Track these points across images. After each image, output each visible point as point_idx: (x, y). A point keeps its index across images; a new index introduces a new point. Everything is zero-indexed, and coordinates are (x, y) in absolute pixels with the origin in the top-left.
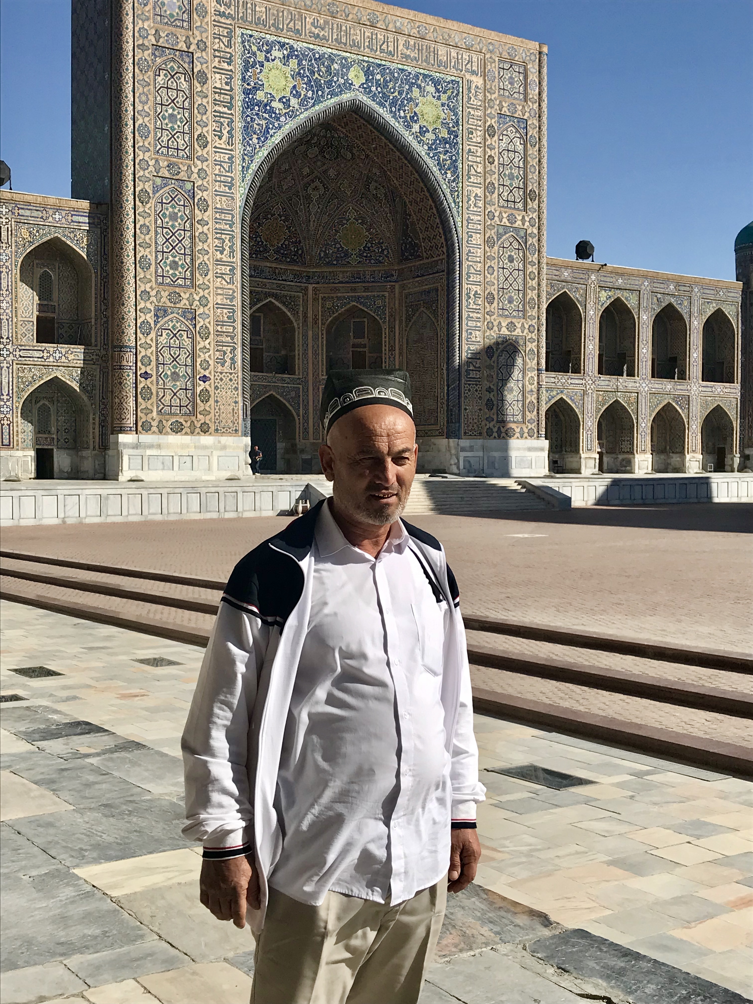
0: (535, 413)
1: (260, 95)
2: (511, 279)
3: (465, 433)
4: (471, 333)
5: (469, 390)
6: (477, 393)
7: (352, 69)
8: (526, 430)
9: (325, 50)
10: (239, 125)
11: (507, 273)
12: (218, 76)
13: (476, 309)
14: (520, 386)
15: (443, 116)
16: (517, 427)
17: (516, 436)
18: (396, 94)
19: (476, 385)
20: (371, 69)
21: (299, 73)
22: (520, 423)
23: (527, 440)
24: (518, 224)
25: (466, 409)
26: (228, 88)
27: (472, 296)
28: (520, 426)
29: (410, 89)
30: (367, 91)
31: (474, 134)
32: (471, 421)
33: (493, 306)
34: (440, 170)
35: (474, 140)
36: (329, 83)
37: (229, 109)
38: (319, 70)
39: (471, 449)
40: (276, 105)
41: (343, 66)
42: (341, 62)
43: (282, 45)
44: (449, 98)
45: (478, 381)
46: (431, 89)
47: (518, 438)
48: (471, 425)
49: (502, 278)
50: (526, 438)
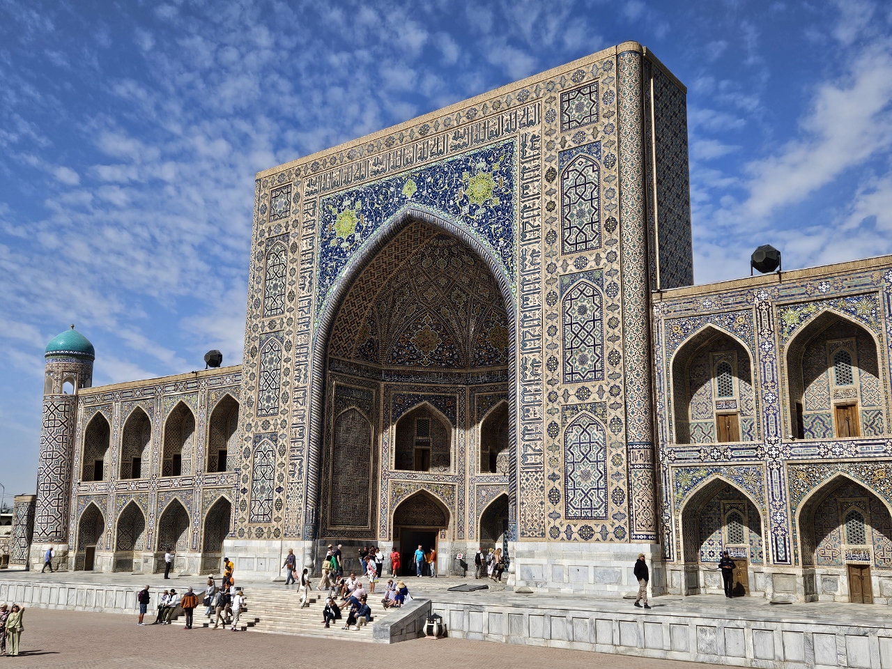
0: (625, 504)
1: (333, 243)
2: (583, 334)
3: (523, 534)
4: (528, 411)
5: (527, 480)
6: (537, 483)
7: (405, 186)
8: (610, 529)
9: (383, 180)
10: (317, 272)
11: (576, 328)
12: (305, 241)
13: (534, 381)
14: (601, 468)
15: (495, 184)
16: (597, 525)
17: (594, 538)
18: (446, 187)
19: (537, 472)
20: (423, 175)
21: (362, 210)
22: (602, 518)
23: (613, 545)
24: (591, 264)
25: (523, 503)
26: (311, 247)
27: (529, 366)
28: (601, 522)
29: (460, 176)
30: (418, 197)
31: (531, 188)
32: (530, 518)
33: (556, 372)
34: (490, 241)
35: (531, 193)
36: (385, 208)
37: (311, 263)
38: (378, 199)
39: (531, 554)
40: (345, 245)
41: (398, 186)
42: (397, 183)
43: (350, 194)
44: (502, 164)
45: (537, 467)
46: (482, 164)
47: (598, 540)
48: (530, 524)
49: (570, 336)
50: (611, 540)
